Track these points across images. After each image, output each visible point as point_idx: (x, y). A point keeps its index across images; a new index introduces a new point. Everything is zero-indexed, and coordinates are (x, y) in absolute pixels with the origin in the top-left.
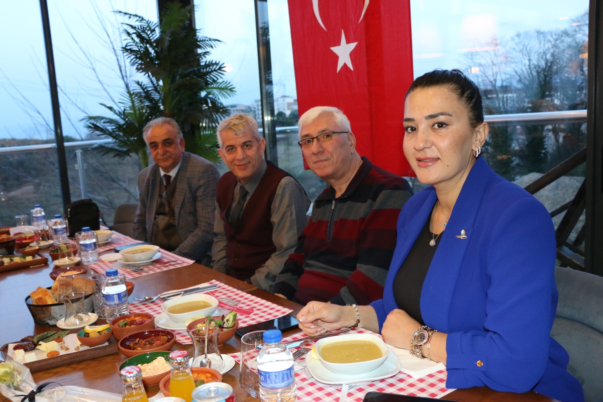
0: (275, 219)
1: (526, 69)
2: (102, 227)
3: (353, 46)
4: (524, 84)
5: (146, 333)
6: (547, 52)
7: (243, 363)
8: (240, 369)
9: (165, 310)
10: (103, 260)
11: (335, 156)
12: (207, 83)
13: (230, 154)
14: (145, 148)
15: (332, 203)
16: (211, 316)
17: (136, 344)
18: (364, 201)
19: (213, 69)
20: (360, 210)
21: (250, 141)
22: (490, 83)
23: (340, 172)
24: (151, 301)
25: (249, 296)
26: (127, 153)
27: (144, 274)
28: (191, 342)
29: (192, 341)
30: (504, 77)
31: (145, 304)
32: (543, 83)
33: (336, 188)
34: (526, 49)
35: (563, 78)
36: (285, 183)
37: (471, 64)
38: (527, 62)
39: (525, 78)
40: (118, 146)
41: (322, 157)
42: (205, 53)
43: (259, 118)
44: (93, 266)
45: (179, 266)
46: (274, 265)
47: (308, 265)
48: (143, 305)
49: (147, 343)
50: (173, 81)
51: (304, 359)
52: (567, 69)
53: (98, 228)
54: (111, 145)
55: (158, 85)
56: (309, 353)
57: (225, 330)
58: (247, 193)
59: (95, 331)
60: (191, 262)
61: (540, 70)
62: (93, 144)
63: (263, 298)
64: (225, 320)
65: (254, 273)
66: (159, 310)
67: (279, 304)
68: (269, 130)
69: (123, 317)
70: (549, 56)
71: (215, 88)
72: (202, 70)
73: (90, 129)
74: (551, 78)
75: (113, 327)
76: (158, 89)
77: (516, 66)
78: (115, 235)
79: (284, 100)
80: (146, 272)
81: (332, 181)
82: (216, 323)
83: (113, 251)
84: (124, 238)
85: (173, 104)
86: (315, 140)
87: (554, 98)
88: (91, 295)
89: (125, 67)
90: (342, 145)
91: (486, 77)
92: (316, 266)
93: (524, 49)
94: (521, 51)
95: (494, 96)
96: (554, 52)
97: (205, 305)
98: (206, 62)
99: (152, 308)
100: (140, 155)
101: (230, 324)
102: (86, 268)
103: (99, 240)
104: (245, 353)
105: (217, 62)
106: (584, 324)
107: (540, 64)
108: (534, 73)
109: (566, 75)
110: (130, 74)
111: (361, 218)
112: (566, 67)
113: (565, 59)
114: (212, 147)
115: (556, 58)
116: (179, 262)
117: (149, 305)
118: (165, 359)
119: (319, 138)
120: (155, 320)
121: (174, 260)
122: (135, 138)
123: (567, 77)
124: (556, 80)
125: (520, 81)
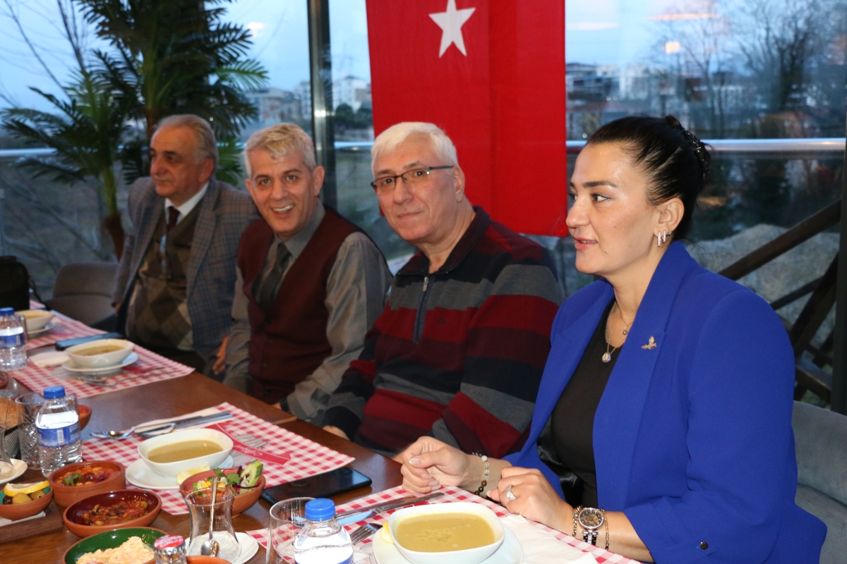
0: (333, 300)
1: (761, 45)
2: (33, 303)
3: (467, 13)
4: (757, 70)
5: (112, 496)
6: (798, 16)
7: (272, 547)
8: (267, 559)
9: (144, 456)
10: (36, 363)
11: (430, 206)
12: (220, 63)
13: (262, 189)
14: (111, 168)
15: (423, 280)
16: (220, 467)
17: (94, 514)
18: (476, 280)
19: (231, 39)
20: (470, 295)
21: (295, 170)
22: (698, 68)
23: (439, 233)
24: (120, 438)
25: (283, 431)
26: (79, 176)
27: (108, 390)
28: (187, 510)
29: (189, 509)
30: (722, 57)
31: (109, 443)
32: (788, 69)
33: (432, 257)
34: (763, 11)
35: (824, 61)
36: (352, 243)
37: (669, 34)
38: (764, 33)
39: (759, 60)
40: (64, 162)
41: (411, 209)
42: (219, 11)
43: (306, 113)
44: (18, 374)
45: (167, 377)
46: (328, 377)
47: (382, 381)
48: (106, 444)
49: (113, 513)
50: (161, 54)
51: (369, 541)
52: (830, 46)
53: (26, 307)
54: (50, 159)
55: (135, 60)
56: (379, 532)
57: (242, 491)
58: (289, 254)
59: (23, 494)
60: (188, 370)
61: (784, 47)
62: (17, 157)
63: (306, 437)
64: (243, 475)
65: (292, 390)
66: (133, 453)
67: (332, 447)
68: (323, 146)
69: (71, 466)
70: (801, 24)
71: (234, 71)
72: (211, 40)
73: (12, 131)
74: (802, 62)
75: (53, 484)
76: (136, 68)
77: (745, 40)
78: (57, 318)
79: (350, 84)
80: (110, 387)
81: (426, 247)
82: (228, 481)
83: (54, 348)
84: (73, 324)
85: (160, 94)
86: (400, 180)
87: (805, 95)
88: (16, 428)
89: (74, 18)
90: (444, 188)
91: (693, 56)
92: (395, 383)
93: (760, 10)
94: (755, 13)
95: (704, 88)
96: (811, 15)
97: (211, 449)
98: (219, 25)
99: (121, 451)
100: (102, 179)
101: (252, 481)
102: (5, 377)
103: (29, 327)
104: (275, 531)
105: (238, 27)
106: (821, 493)
107: (786, 37)
108: (775, 52)
109: (829, 56)
110: (83, 31)
111: (470, 308)
112: (829, 42)
113: (829, 29)
114: (226, 169)
115: (814, 26)
116: (168, 370)
117: (116, 445)
118: (143, 541)
119: (405, 176)
120: (127, 471)
121: (159, 365)
122: (95, 151)
123: (831, 60)
124: (813, 64)
125: (749, 65)
